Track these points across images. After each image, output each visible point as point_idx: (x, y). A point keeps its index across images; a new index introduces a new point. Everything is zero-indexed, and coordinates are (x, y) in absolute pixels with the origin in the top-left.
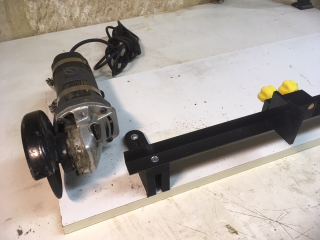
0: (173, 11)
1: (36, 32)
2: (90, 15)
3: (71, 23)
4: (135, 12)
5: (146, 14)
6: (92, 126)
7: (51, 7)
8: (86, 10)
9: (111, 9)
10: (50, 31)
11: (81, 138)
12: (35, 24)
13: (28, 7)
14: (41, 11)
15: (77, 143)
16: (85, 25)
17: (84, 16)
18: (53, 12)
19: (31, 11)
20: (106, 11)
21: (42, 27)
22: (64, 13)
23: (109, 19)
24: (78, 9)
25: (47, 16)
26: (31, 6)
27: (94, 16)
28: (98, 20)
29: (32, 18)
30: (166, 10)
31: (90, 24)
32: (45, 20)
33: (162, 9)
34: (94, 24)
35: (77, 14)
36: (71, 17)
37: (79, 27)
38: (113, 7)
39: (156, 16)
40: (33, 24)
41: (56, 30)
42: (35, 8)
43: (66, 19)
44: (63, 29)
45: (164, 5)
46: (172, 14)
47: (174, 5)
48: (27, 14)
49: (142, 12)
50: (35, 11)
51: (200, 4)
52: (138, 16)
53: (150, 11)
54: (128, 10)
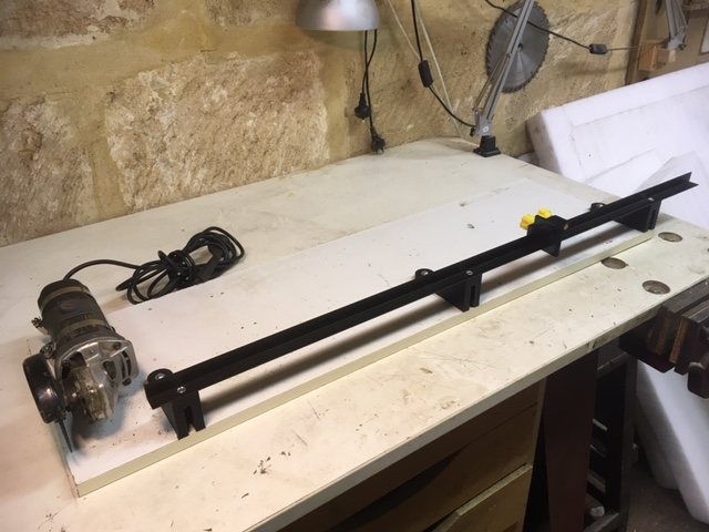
0: (317, 168)
1: (131, 210)
2: (205, 181)
3: (179, 194)
4: (265, 173)
5: (280, 174)
6: (105, 364)
7: (154, 175)
8: (200, 176)
9: (233, 172)
10: (150, 207)
11: (92, 378)
12: (130, 199)
13: (123, 176)
14: (140, 180)
15: (89, 384)
16: (198, 195)
17: (196, 184)
18: (156, 181)
19: (127, 182)
20: (227, 174)
21: (139, 202)
22: (171, 182)
23: (231, 184)
24: (189, 175)
25: (148, 188)
26: (127, 175)
27: (210, 182)
28: (215, 187)
29: (126, 191)
30: (307, 167)
31: (205, 193)
32: (145, 192)
33: (301, 166)
34: (210, 193)
35: (187, 181)
36: (179, 185)
37: (189, 198)
38: (236, 169)
39: (294, 177)
40: (127, 198)
41: (158, 205)
42: (133, 177)
43: (172, 189)
44: (167, 203)
45: (303, 161)
46: (316, 172)
47: (318, 161)
48: (121, 185)
49: (275, 173)
50: (132, 181)
51: (352, 156)
52: (270, 177)
53: (285, 171)
54: (256, 171)
